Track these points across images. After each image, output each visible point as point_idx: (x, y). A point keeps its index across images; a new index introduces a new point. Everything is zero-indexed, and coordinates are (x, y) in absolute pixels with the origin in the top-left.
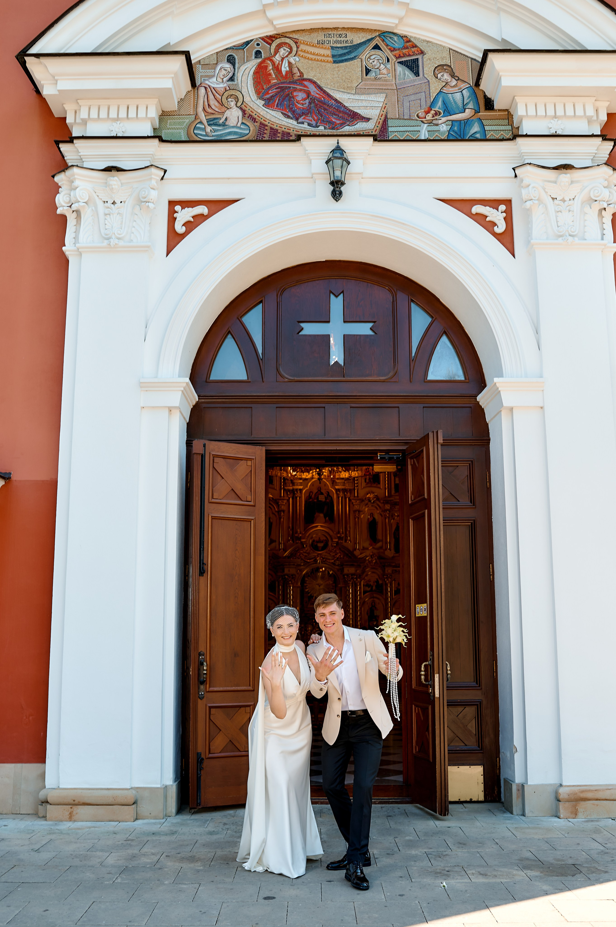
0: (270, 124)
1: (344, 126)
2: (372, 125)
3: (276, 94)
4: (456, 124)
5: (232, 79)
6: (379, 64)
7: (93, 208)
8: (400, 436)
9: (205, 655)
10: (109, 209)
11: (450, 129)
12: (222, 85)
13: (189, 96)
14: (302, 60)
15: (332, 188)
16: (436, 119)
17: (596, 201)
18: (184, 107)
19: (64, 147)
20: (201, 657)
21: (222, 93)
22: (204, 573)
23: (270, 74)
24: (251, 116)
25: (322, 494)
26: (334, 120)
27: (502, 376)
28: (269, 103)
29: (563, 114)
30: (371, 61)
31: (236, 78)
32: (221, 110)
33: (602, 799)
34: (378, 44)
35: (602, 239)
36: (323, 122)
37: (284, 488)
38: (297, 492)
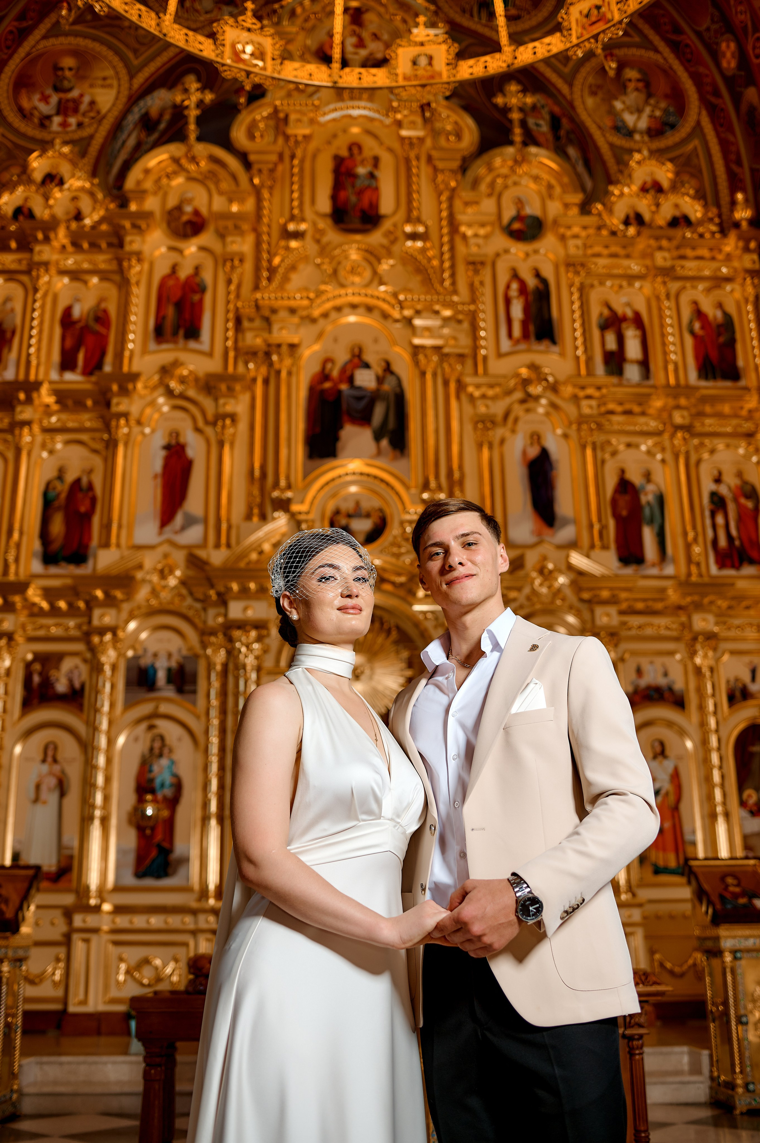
25: (367, 366)
37: (236, 349)
38: (279, 354)
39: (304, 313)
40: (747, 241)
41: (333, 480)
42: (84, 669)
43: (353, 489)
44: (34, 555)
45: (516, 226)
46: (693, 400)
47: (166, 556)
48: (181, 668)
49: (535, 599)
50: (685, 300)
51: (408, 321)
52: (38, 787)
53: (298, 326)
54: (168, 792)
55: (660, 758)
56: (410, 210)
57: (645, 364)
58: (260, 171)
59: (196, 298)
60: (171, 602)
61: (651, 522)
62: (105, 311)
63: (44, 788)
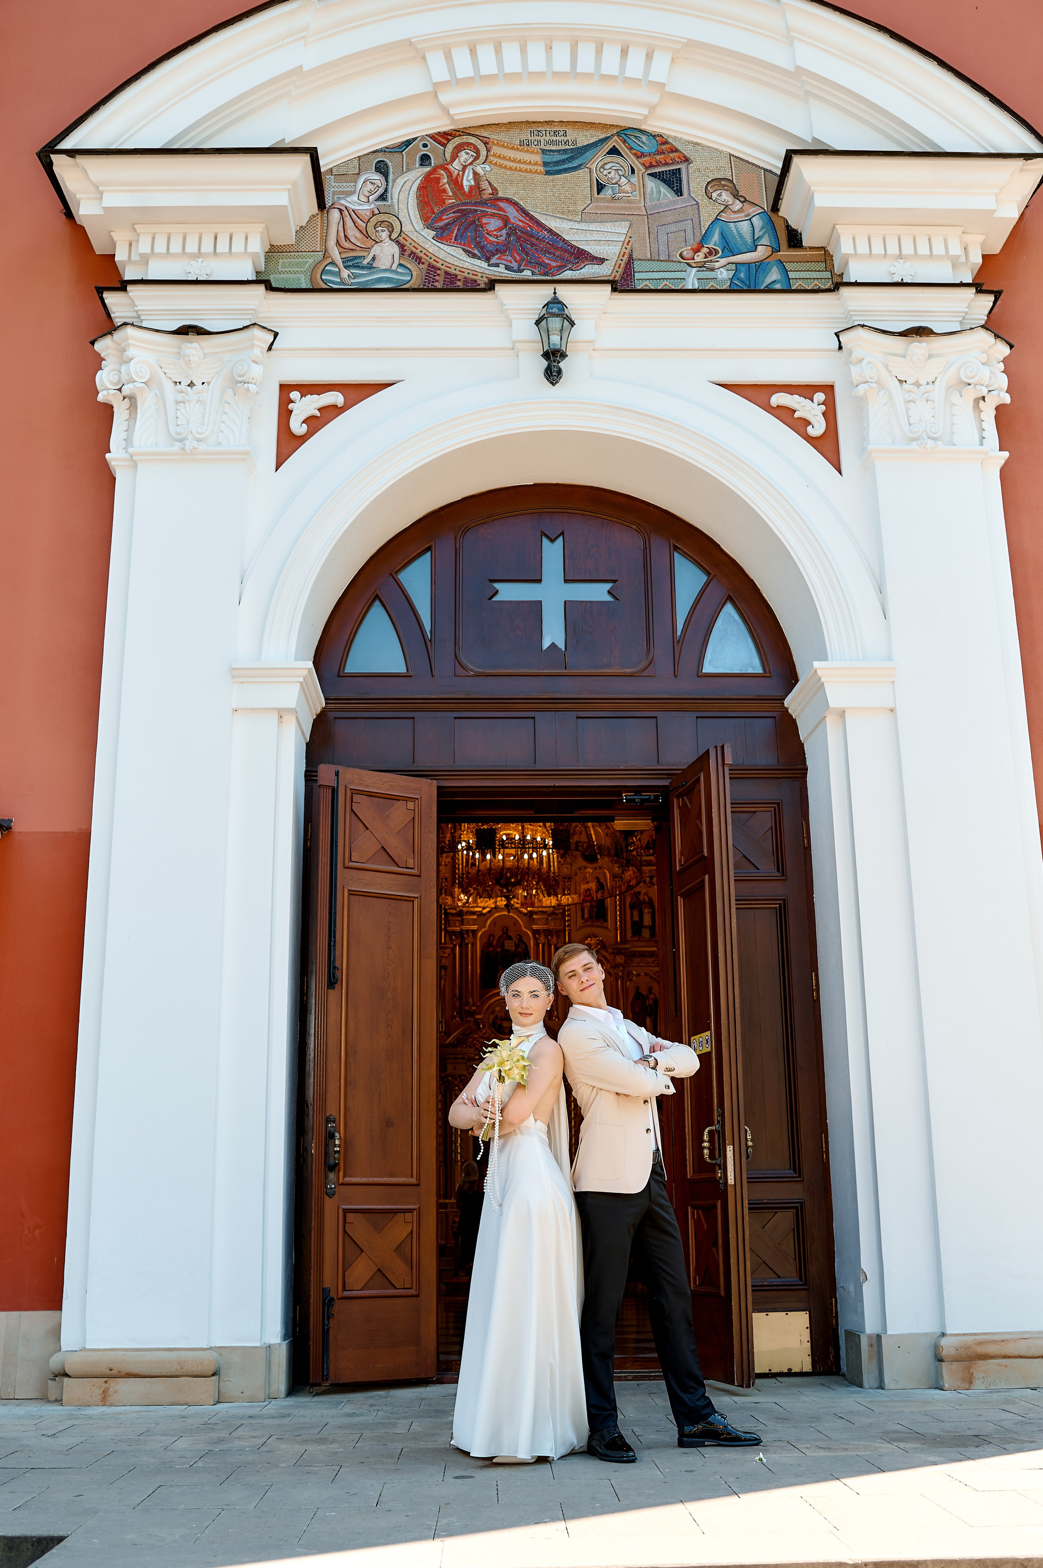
0: (444, 266)
1: (564, 270)
2: (609, 269)
3: (454, 221)
4: (743, 269)
5: (383, 197)
6: (618, 177)
7: (158, 392)
8: (660, 763)
9: (337, 1122)
10: (183, 394)
11: (733, 277)
12: (366, 207)
13: (313, 222)
14: (496, 169)
15: (545, 363)
16: (711, 261)
17: (969, 385)
18: (305, 239)
19: (110, 298)
20: (330, 1125)
21: (368, 218)
22: (336, 983)
23: (444, 191)
24: (414, 254)
25: (510, 938)
26: (547, 261)
27: (825, 659)
28: (442, 235)
29: (912, 252)
30: (605, 172)
31: (389, 195)
32: (364, 245)
33: (1013, 1355)
34: (617, 146)
35: (981, 444)
36: (530, 264)
37: (446, 930)
38: (467, 934)
53: (476, 920)
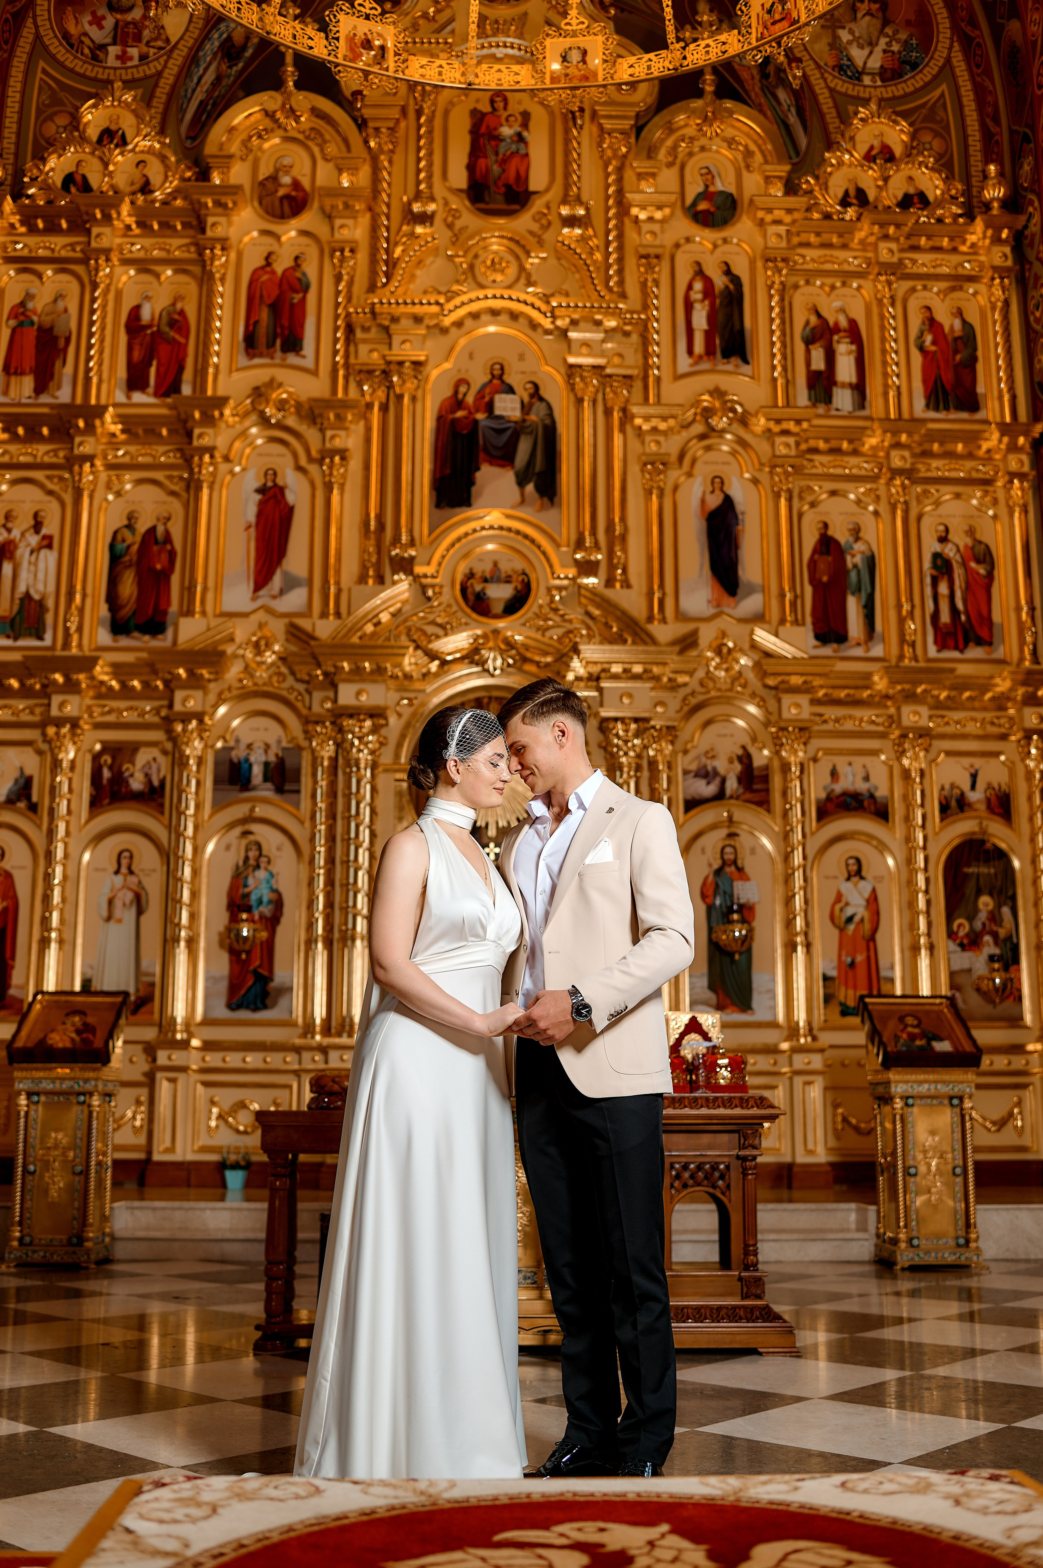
25: (511, 390)
37: (347, 365)
38: (400, 375)
39: (433, 322)
40: (998, 230)
41: (466, 534)
42: (163, 761)
43: (490, 547)
44: (100, 622)
45: (703, 206)
46: (916, 437)
47: (261, 626)
48: (281, 761)
49: (711, 685)
50: (914, 304)
51: (564, 332)
52: (110, 902)
53: (424, 337)
54: (266, 910)
55: (855, 879)
56: (567, 186)
57: (859, 388)
58: (377, 130)
59: (297, 297)
60: (269, 683)
61: (858, 590)
62: (182, 313)
63: (118, 903)
